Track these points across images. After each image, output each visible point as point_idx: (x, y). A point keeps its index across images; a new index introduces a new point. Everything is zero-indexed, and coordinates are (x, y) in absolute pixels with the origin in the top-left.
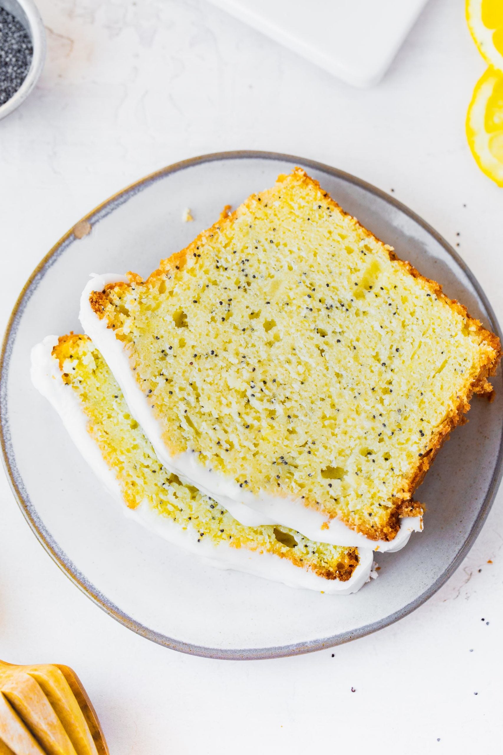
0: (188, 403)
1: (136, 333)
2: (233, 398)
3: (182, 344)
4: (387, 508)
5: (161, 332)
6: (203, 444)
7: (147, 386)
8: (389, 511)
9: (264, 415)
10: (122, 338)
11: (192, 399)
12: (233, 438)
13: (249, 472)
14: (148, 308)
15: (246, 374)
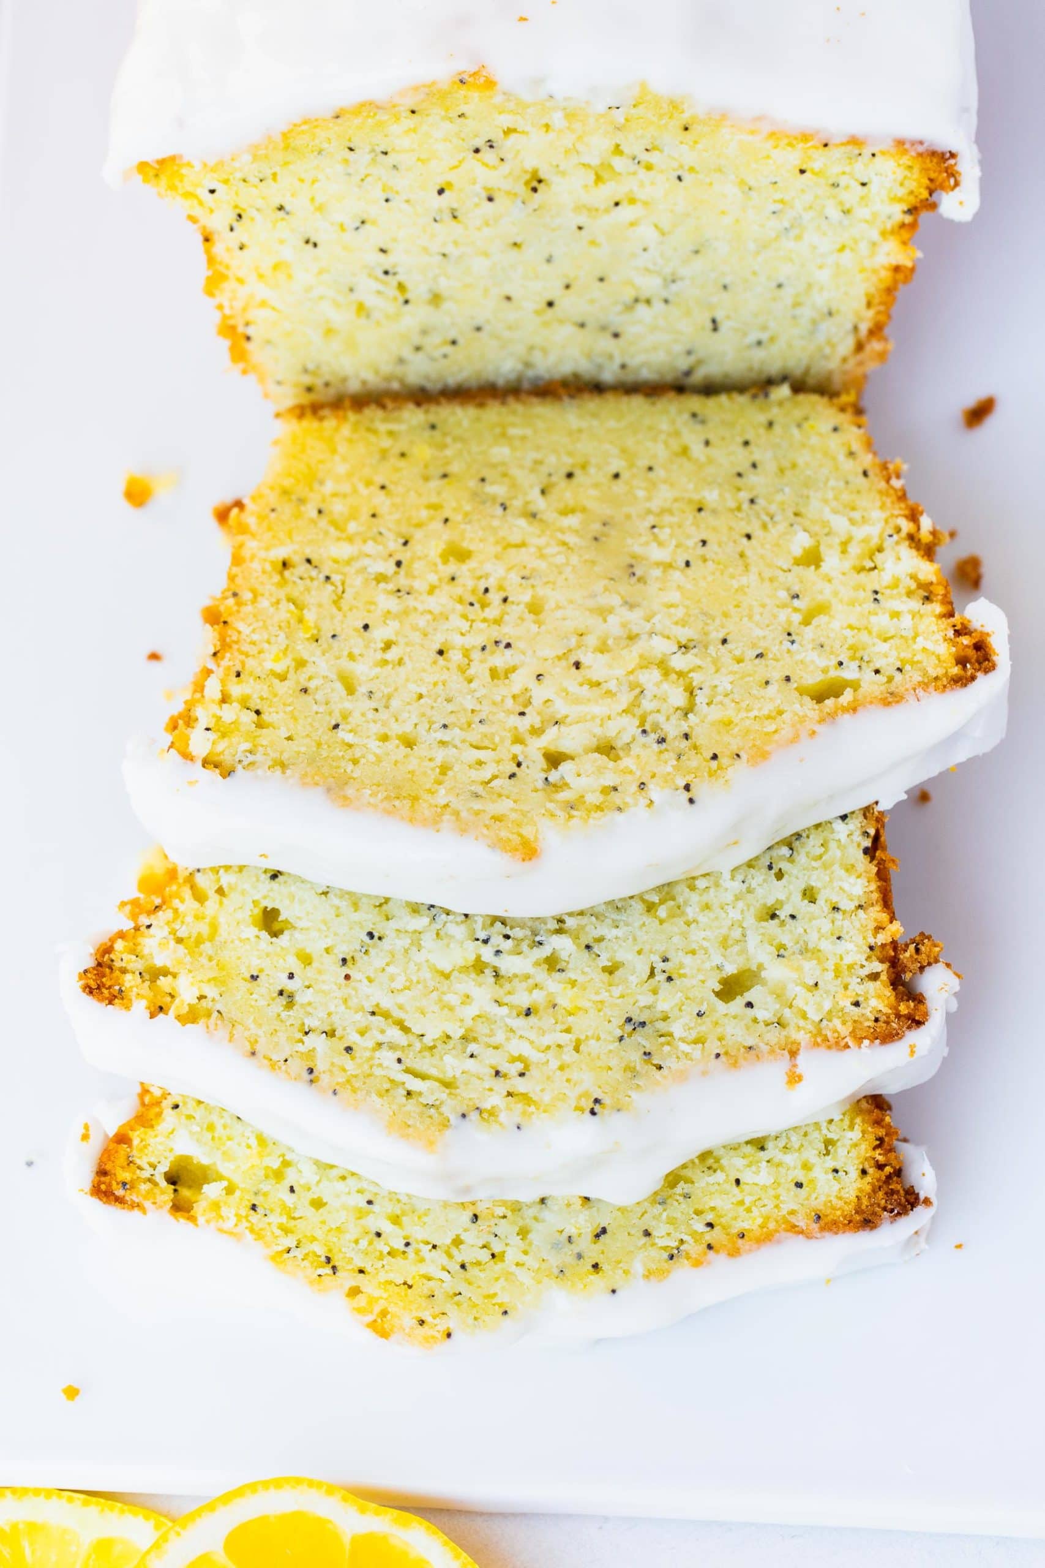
0: (392, 1047)
1: (211, 992)
2: (467, 984)
3: (306, 960)
4: (874, 977)
5: (254, 965)
6: (470, 1093)
7: (298, 1066)
8: (884, 977)
9: (541, 975)
10: (190, 1017)
11: (394, 1034)
12: (518, 1047)
13: (589, 1083)
14: (199, 941)
15: (458, 931)
